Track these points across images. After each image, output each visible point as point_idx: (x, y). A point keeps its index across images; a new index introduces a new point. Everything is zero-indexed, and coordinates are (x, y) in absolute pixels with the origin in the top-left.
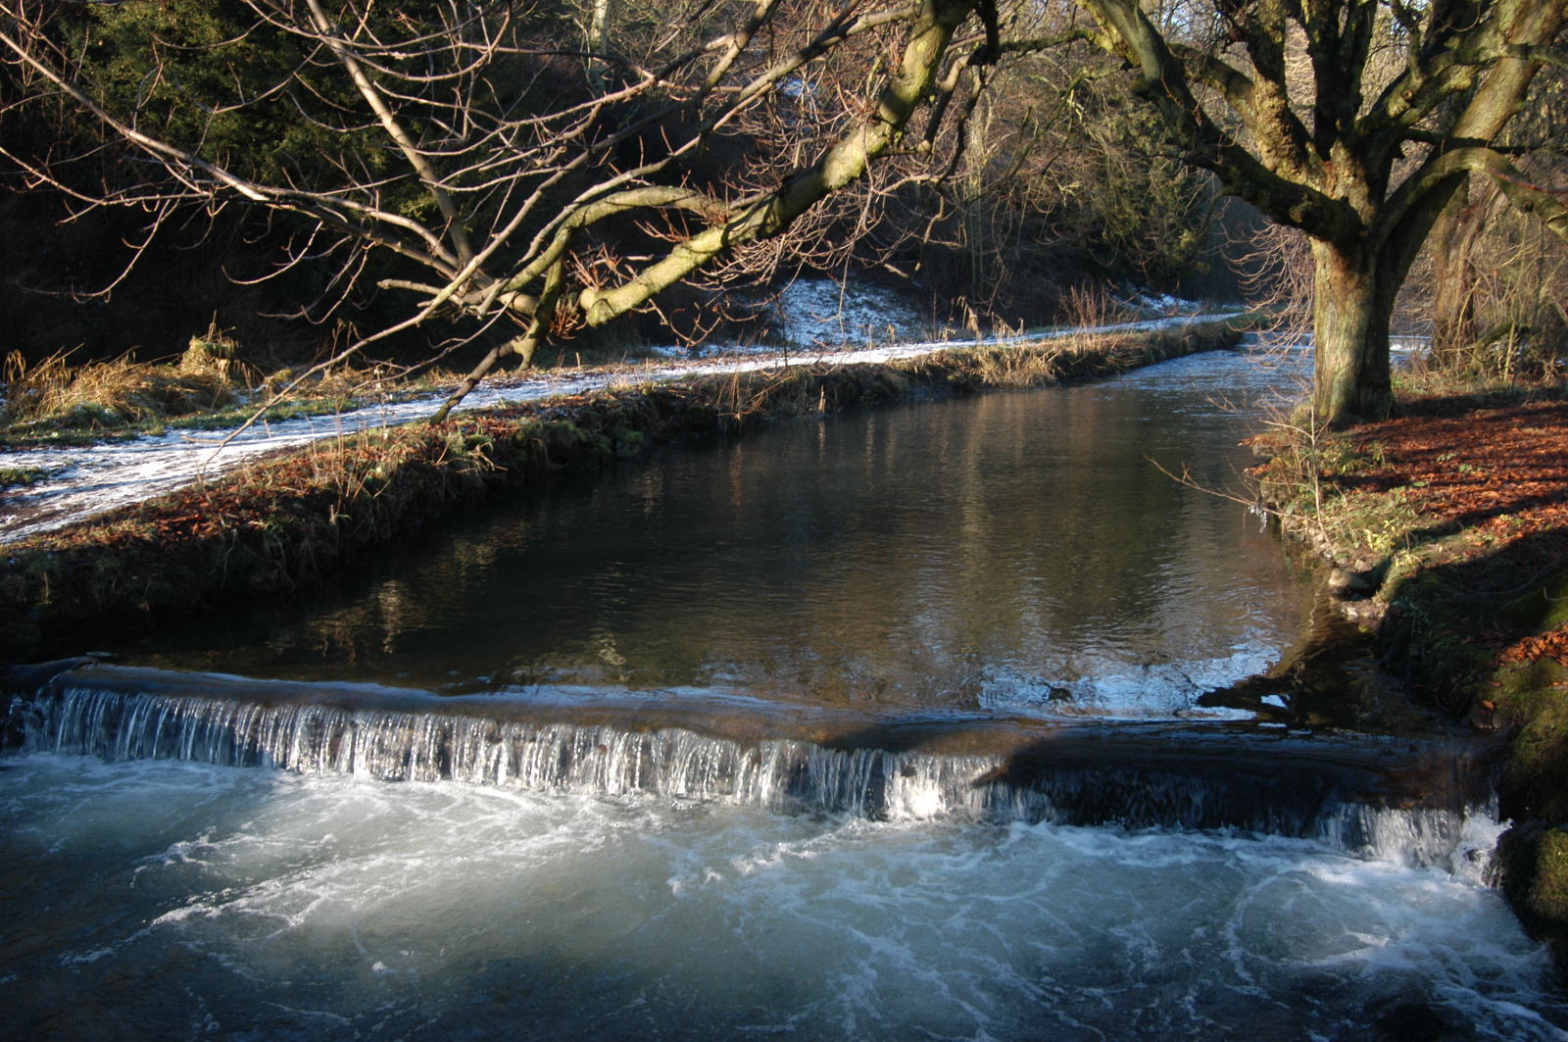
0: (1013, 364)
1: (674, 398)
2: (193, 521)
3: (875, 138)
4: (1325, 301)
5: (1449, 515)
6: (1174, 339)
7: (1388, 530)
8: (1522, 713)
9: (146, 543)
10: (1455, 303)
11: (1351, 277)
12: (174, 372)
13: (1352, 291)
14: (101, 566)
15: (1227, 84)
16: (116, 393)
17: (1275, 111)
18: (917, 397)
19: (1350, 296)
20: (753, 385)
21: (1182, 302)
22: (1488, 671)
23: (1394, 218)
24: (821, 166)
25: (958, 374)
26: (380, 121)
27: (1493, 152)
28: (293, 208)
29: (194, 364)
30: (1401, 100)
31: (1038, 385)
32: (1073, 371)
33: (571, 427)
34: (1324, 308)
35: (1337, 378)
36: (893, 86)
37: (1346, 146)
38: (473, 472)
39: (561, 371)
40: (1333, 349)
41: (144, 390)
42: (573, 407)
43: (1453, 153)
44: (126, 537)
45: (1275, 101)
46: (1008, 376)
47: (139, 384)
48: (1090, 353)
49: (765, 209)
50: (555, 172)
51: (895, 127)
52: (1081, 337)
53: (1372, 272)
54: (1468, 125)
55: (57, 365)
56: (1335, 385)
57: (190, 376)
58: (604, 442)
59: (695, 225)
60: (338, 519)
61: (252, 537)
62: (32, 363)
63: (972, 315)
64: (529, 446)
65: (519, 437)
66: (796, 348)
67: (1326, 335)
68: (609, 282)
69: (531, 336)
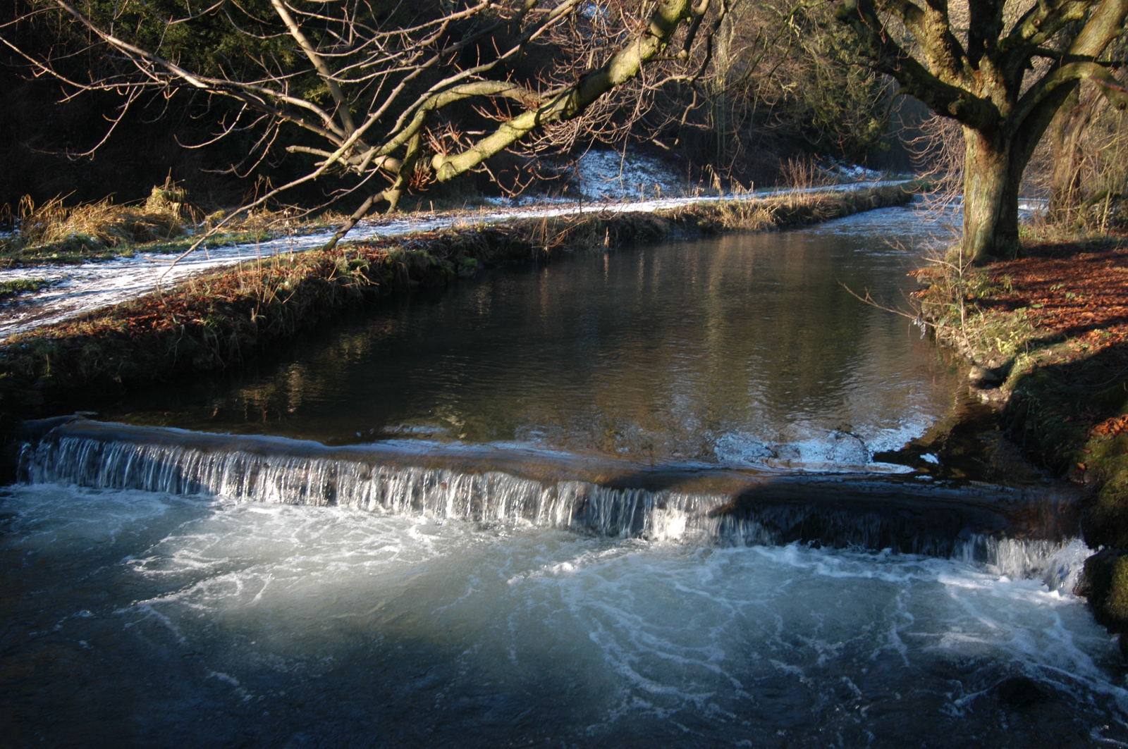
0: (745, 214)
1: (500, 234)
2: (153, 319)
3: (647, 47)
4: (972, 172)
5: (1057, 329)
6: (862, 198)
7: (1013, 338)
8: (1105, 473)
9: (120, 334)
10: (1067, 176)
11: (991, 155)
12: (141, 211)
13: (992, 166)
14: (87, 350)
15: (905, 13)
16: (99, 226)
17: (940, 33)
18: (675, 237)
19: (991, 169)
20: (557, 226)
21: (869, 172)
22: (1082, 441)
23: (1024, 112)
24: (608, 68)
25: (705, 221)
26: (289, 31)
27: (1098, 66)
28: (226, 93)
29: (155, 206)
30: (1032, 26)
31: (763, 229)
32: (789, 219)
33: (426, 254)
34: (971, 177)
35: (980, 228)
36: (660, 10)
37: (990, 59)
38: (354, 286)
39: (418, 214)
40: (977, 207)
41: (118, 224)
42: (427, 240)
43: (1068, 66)
44: (105, 329)
45: (940, 26)
46: (742, 223)
47: (115, 220)
48: (801, 207)
49: (567, 98)
50: (415, 69)
51: (661, 40)
52: (795, 195)
53: (1007, 151)
54: (1080, 45)
55: (56, 205)
56: (978, 233)
57: (152, 215)
58: (449, 266)
59: (516, 110)
60: (257, 319)
61: (195, 330)
62: (39, 204)
63: (717, 178)
64: (395, 268)
65: (388, 261)
66: (589, 200)
67: (973, 197)
68: (453, 149)
69: (397, 188)
